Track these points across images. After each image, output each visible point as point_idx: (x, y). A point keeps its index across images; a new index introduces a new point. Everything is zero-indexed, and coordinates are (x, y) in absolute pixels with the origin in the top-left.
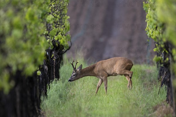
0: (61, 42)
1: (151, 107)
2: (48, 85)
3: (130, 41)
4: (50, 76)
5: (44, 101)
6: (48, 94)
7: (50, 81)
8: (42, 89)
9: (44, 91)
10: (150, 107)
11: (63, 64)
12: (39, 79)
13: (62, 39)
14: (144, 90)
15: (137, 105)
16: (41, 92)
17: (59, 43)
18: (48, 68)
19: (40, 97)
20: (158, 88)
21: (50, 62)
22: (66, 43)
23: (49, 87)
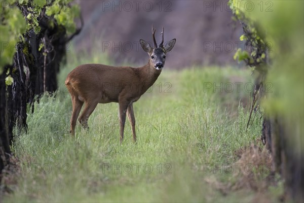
0: (59, 20)
1: (231, 152)
2: (31, 104)
3: (209, 19)
4: (33, 86)
5: (21, 137)
6: (28, 124)
7: (33, 97)
8: (17, 113)
9: (20, 116)
10: (229, 150)
11: (65, 63)
12: (11, 93)
13: (61, 13)
14: (223, 117)
15: (203, 147)
16: (13, 119)
17: (55, 21)
18: (30, 70)
19: (11, 130)
20: (248, 114)
21: (34, 58)
22: (70, 22)
23: (31, 108)
